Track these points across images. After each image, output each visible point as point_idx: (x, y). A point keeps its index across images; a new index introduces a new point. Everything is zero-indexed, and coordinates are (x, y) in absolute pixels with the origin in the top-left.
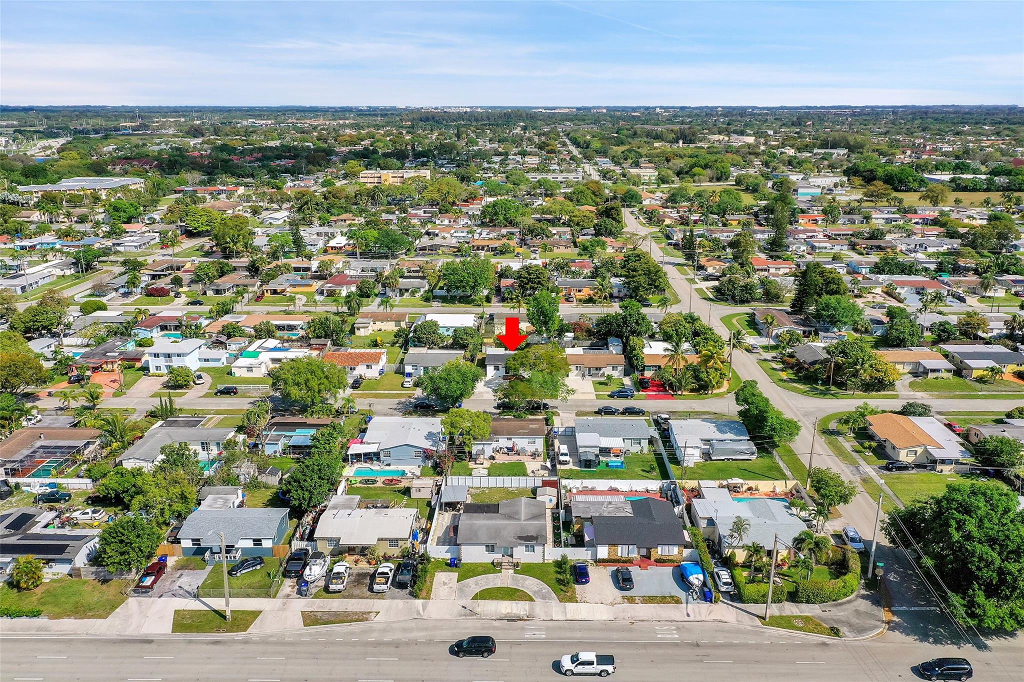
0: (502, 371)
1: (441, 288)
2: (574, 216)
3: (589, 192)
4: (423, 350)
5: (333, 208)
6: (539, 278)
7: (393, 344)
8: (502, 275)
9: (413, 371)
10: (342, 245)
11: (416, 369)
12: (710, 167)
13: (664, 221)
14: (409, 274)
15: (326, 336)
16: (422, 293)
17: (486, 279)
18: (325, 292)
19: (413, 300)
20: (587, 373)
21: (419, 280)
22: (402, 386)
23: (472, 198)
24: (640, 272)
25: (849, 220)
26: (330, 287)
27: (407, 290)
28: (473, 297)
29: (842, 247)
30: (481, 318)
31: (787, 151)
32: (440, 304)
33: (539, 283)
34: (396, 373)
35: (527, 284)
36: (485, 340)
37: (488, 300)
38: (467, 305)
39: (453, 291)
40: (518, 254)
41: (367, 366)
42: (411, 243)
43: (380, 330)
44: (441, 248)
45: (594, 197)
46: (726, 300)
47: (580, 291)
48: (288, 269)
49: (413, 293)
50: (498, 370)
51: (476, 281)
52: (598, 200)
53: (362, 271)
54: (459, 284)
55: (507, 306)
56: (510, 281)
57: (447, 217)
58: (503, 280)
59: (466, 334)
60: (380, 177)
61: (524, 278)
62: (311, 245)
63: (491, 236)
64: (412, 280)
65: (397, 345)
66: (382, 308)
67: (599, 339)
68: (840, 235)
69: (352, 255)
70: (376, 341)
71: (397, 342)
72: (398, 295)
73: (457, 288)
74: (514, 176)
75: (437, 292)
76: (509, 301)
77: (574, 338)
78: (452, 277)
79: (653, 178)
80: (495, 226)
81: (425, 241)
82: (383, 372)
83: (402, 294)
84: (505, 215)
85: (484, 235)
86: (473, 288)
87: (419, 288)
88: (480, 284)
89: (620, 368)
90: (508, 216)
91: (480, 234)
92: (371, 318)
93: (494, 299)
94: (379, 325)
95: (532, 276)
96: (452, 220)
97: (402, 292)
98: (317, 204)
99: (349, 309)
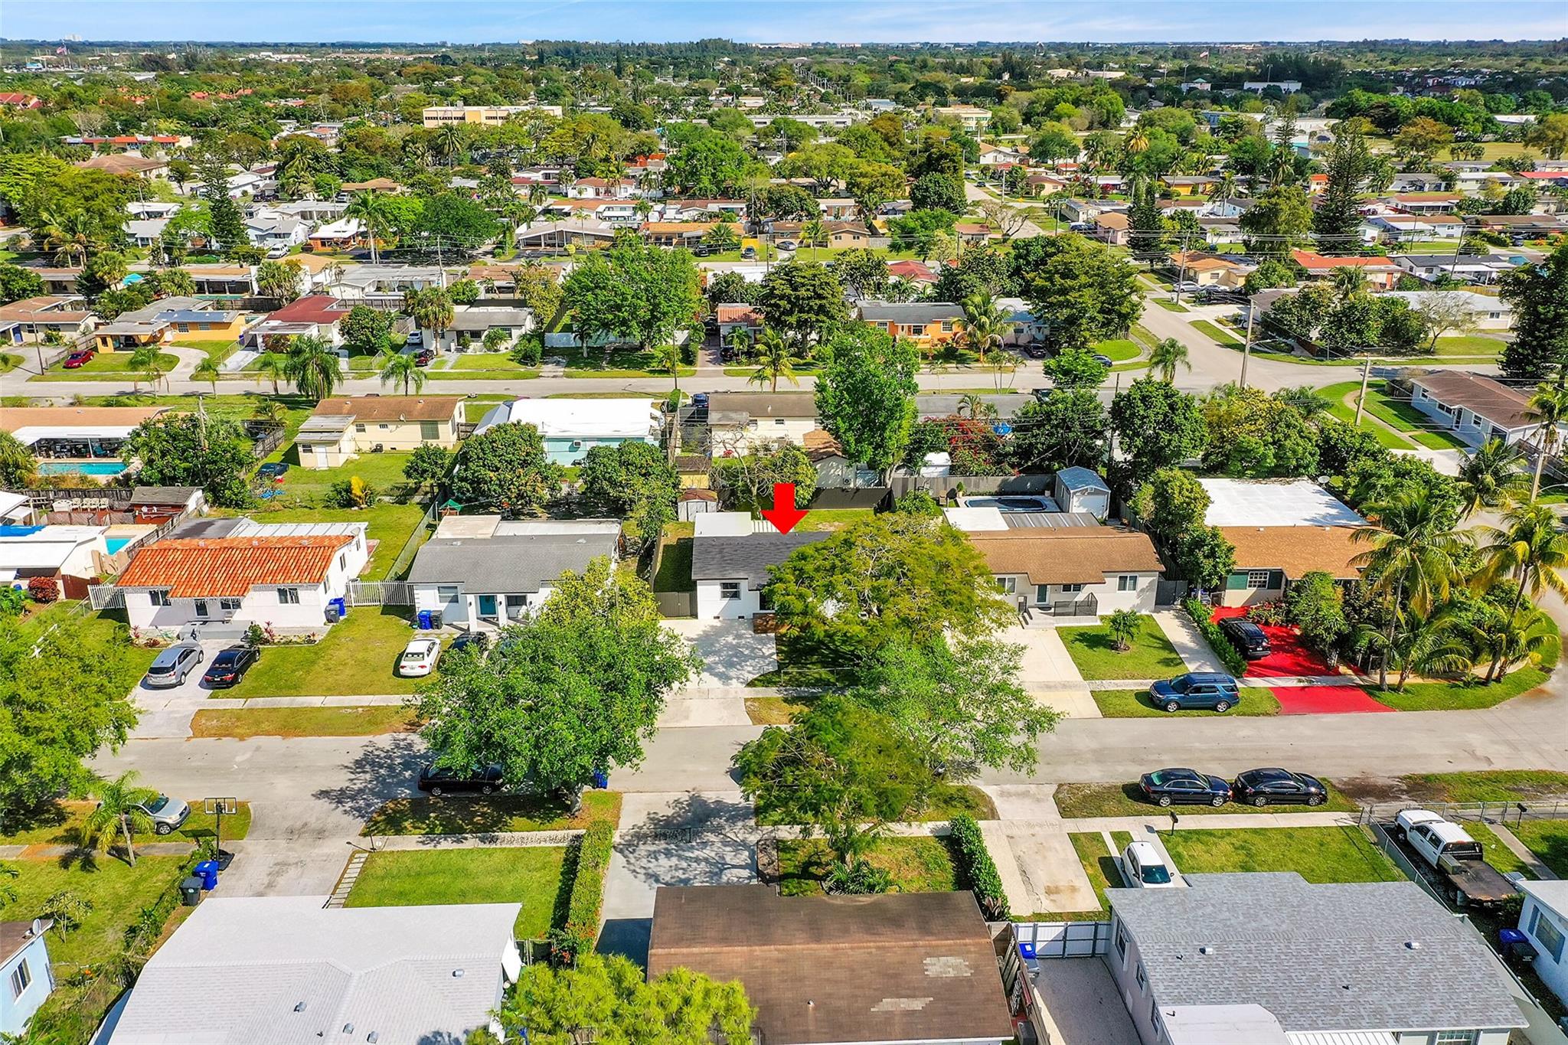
0: (749, 602)
1: (567, 329)
2: (862, 175)
3: (877, 137)
4: (485, 526)
5: (352, 166)
6: (820, 297)
7: (403, 496)
8: (719, 294)
9: (442, 606)
10: (346, 235)
11: (455, 600)
12: (1085, 103)
13: (1043, 187)
14: (490, 296)
15: (194, 477)
16: (515, 341)
17: (681, 301)
18: (260, 340)
19: (492, 360)
20: (1033, 599)
21: (510, 309)
22: (396, 673)
23: (643, 153)
24: (1083, 279)
25: (1412, 183)
26: (274, 328)
27: (476, 335)
28: (648, 350)
29: (1451, 232)
30: (672, 408)
31: (1198, 86)
32: (561, 370)
33: (822, 309)
34: (387, 610)
35: (790, 313)
36: (687, 481)
37: (688, 357)
38: (632, 372)
39: (594, 336)
40: (749, 250)
41: (282, 593)
42: (507, 230)
43: (378, 449)
44: (574, 240)
45: (887, 148)
46: (1290, 350)
47: (918, 331)
48: (180, 286)
49: (492, 342)
50: (736, 595)
51: (656, 306)
52: (897, 154)
53: (378, 289)
54: (615, 316)
55: (738, 374)
56: (741, 309)
57: (591, 184)
58: (722, 307)
59: (626, 464)
60: (463, 118)
61: (782, 297)
62: (276, 236)
63: (685, 216)
64: (491, 309)
65: (417, 498)
66: (391, 382)
67: (1025, 471)
68: (1422, 208)
69: (363, 257)
70: (349, 490)
71: (416, 490)
72: (453, 346)
73: (606, 326)
74: (723, 118)
75: (557, 338)
76: (743, 359)
77: (953, 470)
78: (590, 296)
79: (985, 123)
80: (693, 196)
81: (542, 227)
82: (342, 612)
83: (463, 347)
84: (714, 175)
85: (671, 213)
86: (647, 325)
87: (507, 328)
88: (665, 314)
89: (1143, 582)
90: (721, 176)
91: (661, 214)
92: (350, 414)
93: (702, 356)
94: (374, 434)
95: (803, 292)
96: (602, 190)
97: (464, 338)
98: (317, 158)
99: (300, 386)
